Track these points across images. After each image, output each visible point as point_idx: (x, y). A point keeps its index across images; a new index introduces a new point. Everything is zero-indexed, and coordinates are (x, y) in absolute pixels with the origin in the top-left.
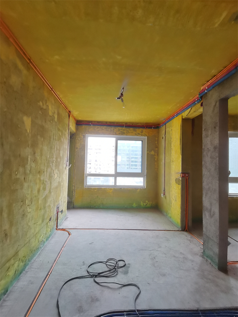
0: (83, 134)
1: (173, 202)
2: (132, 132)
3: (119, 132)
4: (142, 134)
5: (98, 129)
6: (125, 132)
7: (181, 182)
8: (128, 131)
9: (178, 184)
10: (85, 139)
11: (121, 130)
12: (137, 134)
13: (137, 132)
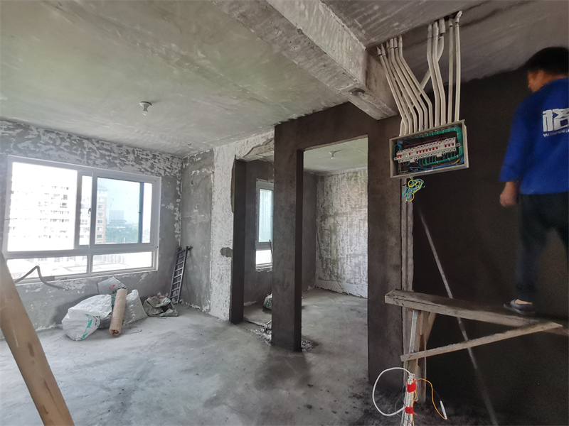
1: (215, 284)
2: (133, 165)
3: (104, 161)
4: (153, 171)
5: (48, 147)
6: (117, 162)
7: (232, 253)
8: (124, 161)
9: (227, 256)
11: (107, 158)
12: (143, 170)
13: (144, 166)
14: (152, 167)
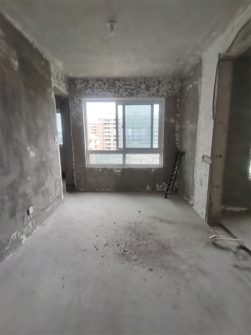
0: (79, 98)
2: (144, 93)
4: (158, 94)
7: (210, 160)
8: (138, 91)
9: (206, 163)
10: (81, 104)
12: (151, 95)
13: (151, 92)
14: (158, 91)
